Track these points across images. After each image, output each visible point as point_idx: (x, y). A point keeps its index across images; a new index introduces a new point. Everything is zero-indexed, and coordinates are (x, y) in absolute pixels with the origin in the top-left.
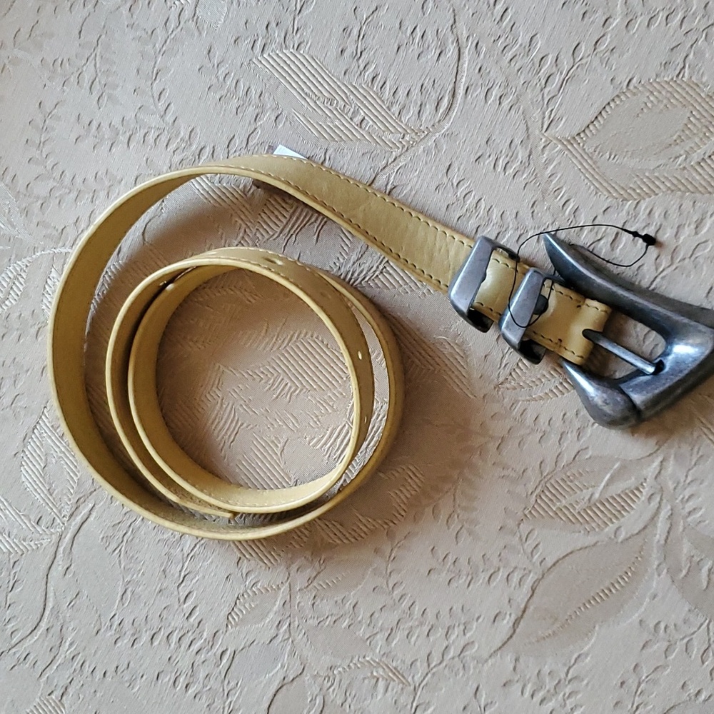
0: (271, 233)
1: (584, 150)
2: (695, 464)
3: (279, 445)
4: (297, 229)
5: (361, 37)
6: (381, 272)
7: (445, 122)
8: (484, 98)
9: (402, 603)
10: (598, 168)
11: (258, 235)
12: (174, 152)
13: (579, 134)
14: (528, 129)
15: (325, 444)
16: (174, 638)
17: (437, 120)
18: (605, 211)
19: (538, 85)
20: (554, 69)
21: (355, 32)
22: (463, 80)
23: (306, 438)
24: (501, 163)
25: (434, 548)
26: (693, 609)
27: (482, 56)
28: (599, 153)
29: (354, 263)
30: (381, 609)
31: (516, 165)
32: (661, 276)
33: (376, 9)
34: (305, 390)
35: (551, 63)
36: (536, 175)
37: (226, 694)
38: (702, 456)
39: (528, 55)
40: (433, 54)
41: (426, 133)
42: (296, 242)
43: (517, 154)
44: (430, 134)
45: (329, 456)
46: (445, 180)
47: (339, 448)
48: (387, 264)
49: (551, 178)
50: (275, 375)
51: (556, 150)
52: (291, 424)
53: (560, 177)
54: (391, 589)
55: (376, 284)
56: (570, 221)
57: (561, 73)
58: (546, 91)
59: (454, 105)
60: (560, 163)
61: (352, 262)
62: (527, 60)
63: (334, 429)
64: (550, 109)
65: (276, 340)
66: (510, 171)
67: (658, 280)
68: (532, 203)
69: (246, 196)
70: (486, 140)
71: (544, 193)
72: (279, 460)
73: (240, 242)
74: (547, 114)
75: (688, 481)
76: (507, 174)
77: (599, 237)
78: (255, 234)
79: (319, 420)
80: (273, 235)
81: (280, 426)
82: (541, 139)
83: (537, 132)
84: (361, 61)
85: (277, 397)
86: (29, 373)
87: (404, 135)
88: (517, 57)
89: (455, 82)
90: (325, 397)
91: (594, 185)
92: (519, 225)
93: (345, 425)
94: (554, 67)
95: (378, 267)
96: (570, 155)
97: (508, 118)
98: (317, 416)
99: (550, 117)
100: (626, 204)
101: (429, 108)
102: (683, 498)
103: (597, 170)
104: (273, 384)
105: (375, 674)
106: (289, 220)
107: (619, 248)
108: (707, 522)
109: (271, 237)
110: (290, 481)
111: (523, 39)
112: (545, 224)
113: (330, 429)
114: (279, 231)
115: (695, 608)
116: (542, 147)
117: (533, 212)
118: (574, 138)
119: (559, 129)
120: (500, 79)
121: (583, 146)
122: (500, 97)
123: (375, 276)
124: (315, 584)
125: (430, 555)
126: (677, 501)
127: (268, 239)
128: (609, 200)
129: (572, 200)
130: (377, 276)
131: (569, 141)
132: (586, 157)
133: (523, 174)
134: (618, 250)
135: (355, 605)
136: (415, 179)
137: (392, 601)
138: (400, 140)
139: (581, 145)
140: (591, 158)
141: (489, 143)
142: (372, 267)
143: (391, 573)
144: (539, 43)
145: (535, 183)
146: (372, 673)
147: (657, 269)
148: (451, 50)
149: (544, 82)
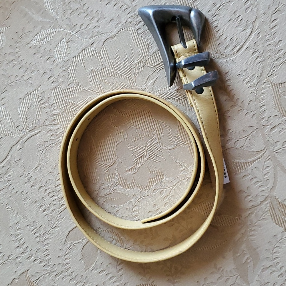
0: (151, 65)
1: (279, 90)
2: (261, 220)
3: (117, 142)
4: (161, 68)
5: (219, 9)
6: (184, 99)
7: (234, 56)
8: (252, 54)
9: (134, 218)
10: (280, 99)
11: (146, 63)
12: (130, 17)
13: (279, 84)
14: (262, 73)
15: (134, 150)
16: (48, 191)
17: (231, 53)
18: (275, 116)
19: (274, 59)
20: (282, 56)
21: (218, 6)
22: (248, 44)
23: (128, 144)
24: (246, 80)
25: (155, 204)
26: (235, 268)
27: (259, 38)
28: (283, 94)
29: (176, 90)
30: (126, 216)
31: (251, 84)
32: (283, 149)
33: (229, 2)
34: (136, 127)
35: (282, 53)
36: (257, 91)
37: (57, 220)
38: (265, 218)
39: (275, 46)
40: (241, 29)
41: (225, 56)
42: (158, 73)
43: (254, 80)
44: (226, 57)
45: (133, 155)
47: (138, 154)
49: (261, 95)
50: (128, 117)
51: (268, 86)
52: (125, 137)
53: (265, 96)
54: (133, 211)
55: (180, 102)
56: (260, 113)
57: (284, 59)
58: (275, 62)
59: (240, 51)
60: (267, 91)
62: (274, 48)
63: (139, 146)
64: (273, 70)
66: (248, 85)
67: (281, 150)
68: (250, 100)
69: (149, 46)
70: (245, 69)
71: (256, 99)
72: (115, 147)
73: (138, 62)
74: (272, 71)
75: (255, 224)
76: (246, 85)
77: (268, 124)
78: (145, 62)
79: (136, 140)
80: (152, 66)
81: (121, 135)
82: (265, 79)
83: (265, 76)
84: (214, 18)
85: (125, 125)
86: (38, 72)
87: (216, 53)
88: (271, 45)
89: (244, 43)
90: (142, 133)
91: (275, 104)
92: (242, 106)
93: (144, 147)
94: (283, 55)
95: (183, 96)
96: (272, 90)
97: (257, 65)
98: (136, 139)
99: (272, 73)
100: (284, 117)
101: (230, 48)
102: (251, 229)
103: (279, 100)
104: (126, 120)
105: (113, 237)
106: (160, 63)
107: (273, 131)
108: (255, 241)
109: (150, 66)
110: (115, 157)
111: (276, 40)
112: (251, 110)
113: (138, 146)
114: (154, 65)
115: (236, 268)
116: (264, 82)
117: (249, 104)
118: (277, 84)
119: (273, 79)
120: (261, 50)
121: (279, 89)
122: (258, 57)
124: (107, 196)
125: (153, 206)
126: (248, 229)
127: (149, 66)
128: (279, 113)
129: (265, 106)
130: (182, 99)
131: (274, 85)
132: (278, 93)
133: (253, 88)
134: (272, 132)
135: (118, 211)
137: (131, 216)
138: (214, 54)
139: (278, 88)
140: (279, 95)
141: (245, 71)
142: (182, 95)
143: (136, 206)
144: (282, 44)
145: (255, 94)
146: (113, 236)
147: (283, 145)
148: (249, 30)
149: (276, 59)
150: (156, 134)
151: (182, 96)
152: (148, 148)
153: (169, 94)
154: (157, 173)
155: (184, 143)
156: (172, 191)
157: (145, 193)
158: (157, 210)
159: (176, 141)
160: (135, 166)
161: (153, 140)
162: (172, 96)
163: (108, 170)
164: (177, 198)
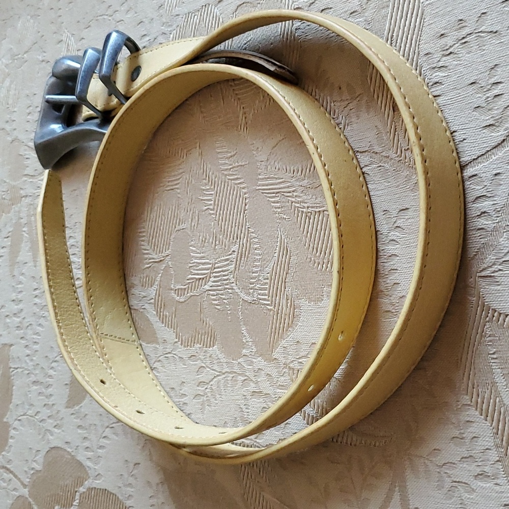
5: (463, 41)
6: (307, 213)
8: (475, 197)
13: (495, 311)
15: (196, 258)
21: (466, 31)
22: (480, 166)
23: (192, 241)
25: (184, 382)
28: (489, 341)
33: (496, 32)
34: (214, 217)
40: (487, 119)
45: (191, 267)
46: (394, 213)
47: (198, 270)
48: (314, 213)
50: (212, 187)
52: (194, 224)
55: (298, 215)
61: (301, 184)
63: (205, 257)
65: (230, 169)
72: (174, 232)
79: (204, 242)
81: (189, 216)
82: (471, 277)
83: (475, 269)
84: (444, 58)
85: (202, 200)
87: (408, 149)
89: (474, 159)
90: (218, 235)
93: (210, 264)
98: (205, 239)
99: (493, 272)
104: (207, 190)
110: (168, 250)
113: (203, 254)
118: (489, 308)
119: (488, 288)
120: (500, 201)
122: (484, 212)
123: (302, 210)
125: (180, 383)
131: (483, 305)
132: (480, 330)
136: (383, 187)
138: (404, 149)
150: (236, 253)
151: (306, 205)
152: (215, 270)
153: (288, 187)
154: (209, 327)
155: (268, 305)
156: (215, 379)
157: (180, 349)
158: (182, 394)
159: (260, 292)
160: (185, 289)
161: (227, 260)
162: (291, 194)
163: (150, 267)
164: (216, 400)
